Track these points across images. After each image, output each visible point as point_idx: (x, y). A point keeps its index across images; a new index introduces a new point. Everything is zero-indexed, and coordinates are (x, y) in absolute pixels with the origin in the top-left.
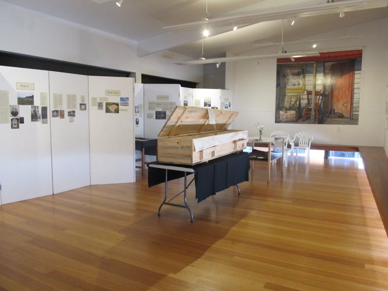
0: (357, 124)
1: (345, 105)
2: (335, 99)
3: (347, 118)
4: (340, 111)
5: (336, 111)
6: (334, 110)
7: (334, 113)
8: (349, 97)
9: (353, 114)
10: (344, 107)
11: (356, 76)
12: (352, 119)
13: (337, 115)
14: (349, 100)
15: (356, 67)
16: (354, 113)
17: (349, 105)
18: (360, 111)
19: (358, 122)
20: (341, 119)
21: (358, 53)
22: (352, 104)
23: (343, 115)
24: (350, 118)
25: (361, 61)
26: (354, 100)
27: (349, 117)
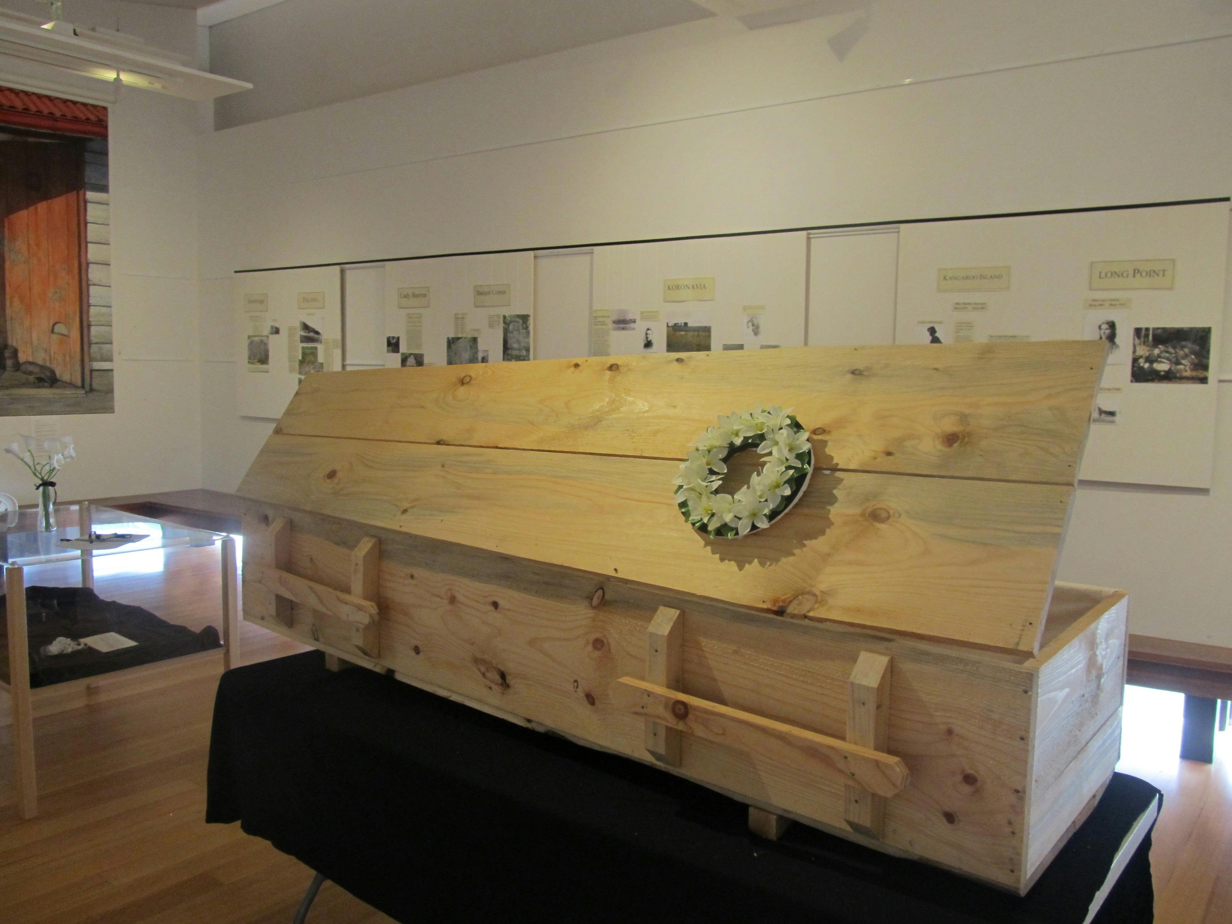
0: (109, 409)
1: (58, 328)
2: (16, 302)
3: (72, 385)
4: (40, 358)
5: (22, 358)
6: (15, 352)
7: (17, 366)
8: (73, 296)
9: (92, 371)
10: (54, 337)
11: (93, 212)
12: (92, 390)
13: (30, 373)
14: (73, 308)
15: (90, 174)
16: (97, 365)
17: (75, 334)
18: (115, 357)
19: (112, 399)
20: (46, 392)
21: (93, 118)
22: (84, 326)
23: (53, 372)
24: (83, 387)
25: (105, 153)
26: (93, 310)
27: (79, 383)
